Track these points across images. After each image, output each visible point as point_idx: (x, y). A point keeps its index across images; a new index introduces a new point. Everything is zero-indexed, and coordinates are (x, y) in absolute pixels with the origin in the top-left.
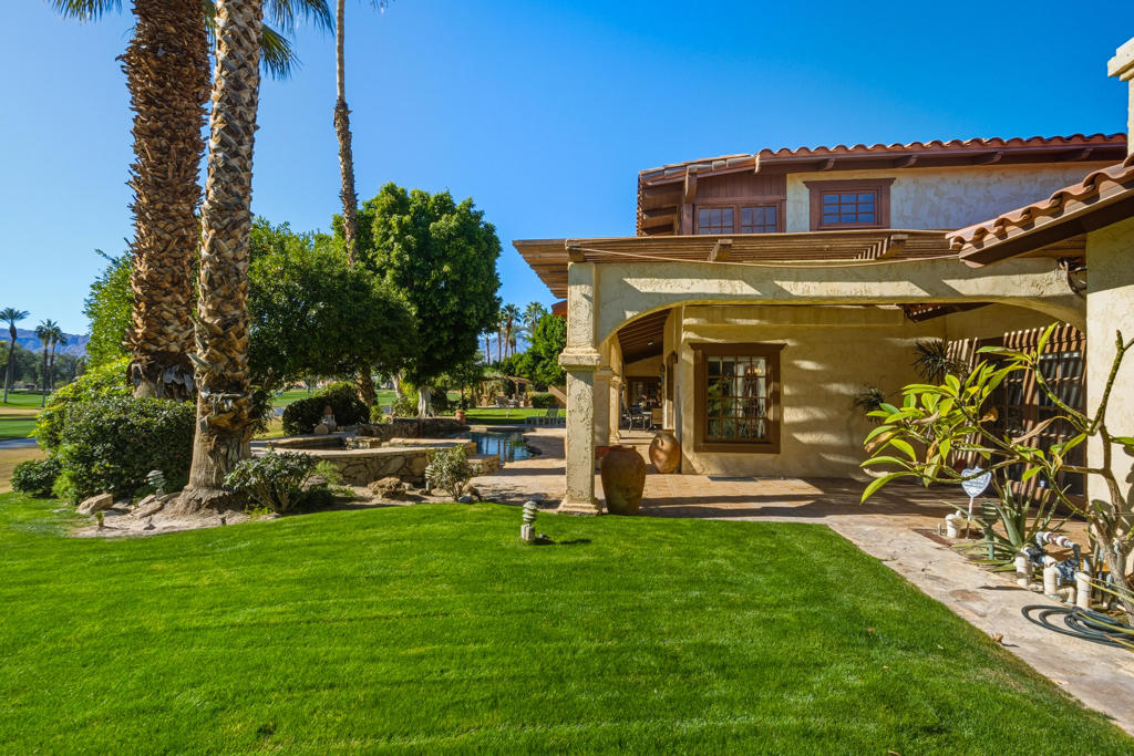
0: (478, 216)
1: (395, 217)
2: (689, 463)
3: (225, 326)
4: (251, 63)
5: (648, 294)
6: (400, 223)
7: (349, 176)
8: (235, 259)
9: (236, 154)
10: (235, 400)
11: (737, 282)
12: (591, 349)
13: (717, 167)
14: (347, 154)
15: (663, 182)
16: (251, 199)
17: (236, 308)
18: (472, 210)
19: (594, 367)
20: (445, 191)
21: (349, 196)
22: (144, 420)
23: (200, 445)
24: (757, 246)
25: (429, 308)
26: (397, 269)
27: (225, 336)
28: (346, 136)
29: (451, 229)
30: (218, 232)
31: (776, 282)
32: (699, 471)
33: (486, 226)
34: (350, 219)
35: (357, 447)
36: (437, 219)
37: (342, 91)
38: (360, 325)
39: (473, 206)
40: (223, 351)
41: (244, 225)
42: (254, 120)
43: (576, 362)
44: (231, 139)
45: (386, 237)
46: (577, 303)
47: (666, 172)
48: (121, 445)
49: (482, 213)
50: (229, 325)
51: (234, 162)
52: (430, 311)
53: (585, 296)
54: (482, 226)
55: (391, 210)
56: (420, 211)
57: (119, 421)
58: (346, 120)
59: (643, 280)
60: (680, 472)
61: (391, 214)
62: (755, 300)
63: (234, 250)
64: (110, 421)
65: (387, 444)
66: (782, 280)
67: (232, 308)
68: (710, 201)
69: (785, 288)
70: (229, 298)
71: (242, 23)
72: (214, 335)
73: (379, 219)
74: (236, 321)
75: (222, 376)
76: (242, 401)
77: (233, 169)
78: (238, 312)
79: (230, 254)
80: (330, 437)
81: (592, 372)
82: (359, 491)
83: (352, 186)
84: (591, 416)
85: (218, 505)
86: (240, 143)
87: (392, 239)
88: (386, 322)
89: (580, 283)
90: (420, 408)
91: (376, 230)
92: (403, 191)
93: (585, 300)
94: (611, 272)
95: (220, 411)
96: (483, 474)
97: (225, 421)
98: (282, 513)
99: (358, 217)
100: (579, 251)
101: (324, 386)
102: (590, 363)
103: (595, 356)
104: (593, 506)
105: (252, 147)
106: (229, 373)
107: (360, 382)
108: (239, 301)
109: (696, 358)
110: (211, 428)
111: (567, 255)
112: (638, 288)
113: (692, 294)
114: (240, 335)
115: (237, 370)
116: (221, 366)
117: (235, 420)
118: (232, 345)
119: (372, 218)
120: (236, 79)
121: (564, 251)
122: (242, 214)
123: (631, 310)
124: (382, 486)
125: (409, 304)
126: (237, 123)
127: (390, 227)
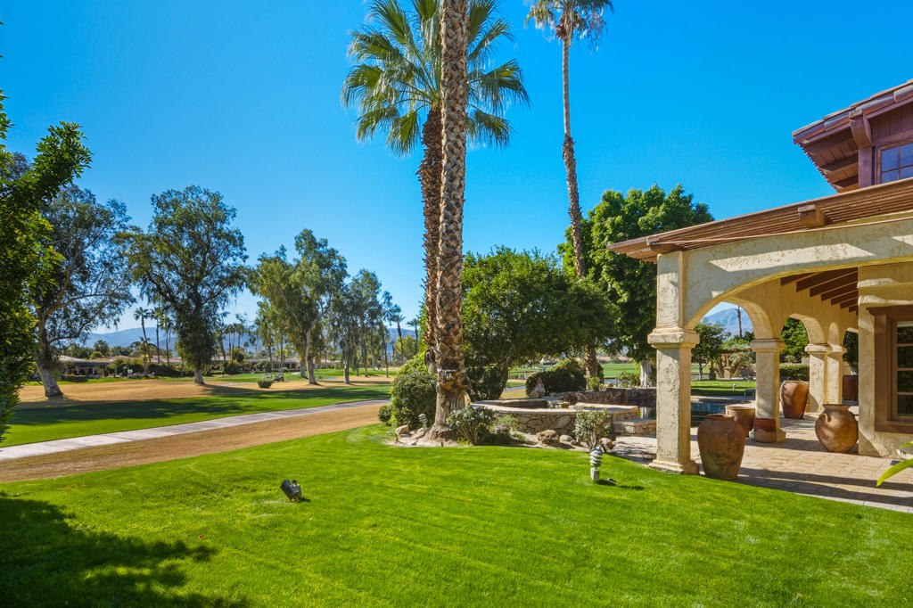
0: (687, 201)
1: (609, 219)
2: (868, 443)
3: (448, 329)
4: (459, 161)
5: (734, 272)
6: (613, 224)
7: (575, 195)
8: (453, 287)
9: (452, 222)
10: (453, 373)
11: (838, 246)
12: (677, 328)
13: (900, 97)
14: (573, 178)
15: (824, 135)
16: (462, 247)
17: (454, 317)
18: (681, 195)
19: (679, 344)
20: (652, 187)
21: (576, 212)
22: (423, 385)
23: (439, 400)
24: (868, 201)
25: (640, 292)
26: (610, 264)
27: (448, 335)
28: (571, 163)
29: (658, 219)
30: (444, 272)
31: (895, 238)
32: (883, 453)
33: (698, 207)
34: (576, 229)
35: (554, 408)
36: (644, 213)
37: (568, 128)
38: (560, 316)
39: (682, 192)
40: (447, 344)
41: (458, 264)
42: (462, 197)
43: (662, 341)
44: (449, 213)
45: (602, 237)
46: (664, 290)
47: (826, 124)
48: (412, 398)
49: (691, 197)
50: (450, 328)
51: (452, 227)
52: (641, 295)
53: (672, 283)
54: (694, 208)
55: (607, 214)
56: (633, 209)
57: (412, 385)
58: (571, 150)
59: (728, 260)
60: (856, 453)
61: (606, 217)
62: (866, 262)
63: (452, 282)
64: (408, 385)
65: (572, 406)
66: (904, 234)
67: (451, 317)
68: (899, 136)
69: (907, 241)
70: (449, 311)
71: (453, 139)
72: (443, 335)
73: (597, 224)
74: (453, 325)
75: (447, 359)
76: (457, 374)
77: (451, 232)
78: (455, 319)
79: (449, 284)
80: (539, 400)
81: (678, 348)
82: (528, 437)
83: (577, 202)
84: (677, 387)
85: (447, 436)
86: (454, 214)
87: (606, 239)
88: (581, 311)
89: (668, 272)
90: (642, 379)
91: (595, 234)
92: (619, 195)
93: (671, 286)
94: (696, 257)
95: (446, 381)
96: (635, 434)
97: (449, 387)
98: (475, 444)
99: (582, 225)
100: (659, 245)
101: (560, 362)
102: (674, 341)
103: (678, 335)
104: (678, 465)
105: (461, 214)
106: (450, 357)
107: (587, 358)
108: (456, 312)
109: (877, 324)
110: (443, 390)
111: (649, 249)
112: (724, 268)
113: (783, 267)
114: (456, 333)
115: (455, 355)
116: (447, 353)
117: (454, 386)
118: (451, 340)
119: (592, 224)
120: (451, 176)
121: (647, 247)
122: (456, 258)
123: (716, 290)
124: (543, 435)
125: (622, 291)
126: (452, 202)
127: (605, 230)
